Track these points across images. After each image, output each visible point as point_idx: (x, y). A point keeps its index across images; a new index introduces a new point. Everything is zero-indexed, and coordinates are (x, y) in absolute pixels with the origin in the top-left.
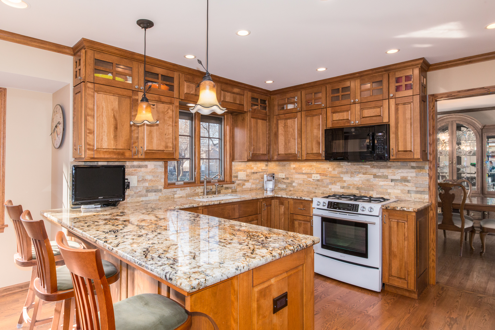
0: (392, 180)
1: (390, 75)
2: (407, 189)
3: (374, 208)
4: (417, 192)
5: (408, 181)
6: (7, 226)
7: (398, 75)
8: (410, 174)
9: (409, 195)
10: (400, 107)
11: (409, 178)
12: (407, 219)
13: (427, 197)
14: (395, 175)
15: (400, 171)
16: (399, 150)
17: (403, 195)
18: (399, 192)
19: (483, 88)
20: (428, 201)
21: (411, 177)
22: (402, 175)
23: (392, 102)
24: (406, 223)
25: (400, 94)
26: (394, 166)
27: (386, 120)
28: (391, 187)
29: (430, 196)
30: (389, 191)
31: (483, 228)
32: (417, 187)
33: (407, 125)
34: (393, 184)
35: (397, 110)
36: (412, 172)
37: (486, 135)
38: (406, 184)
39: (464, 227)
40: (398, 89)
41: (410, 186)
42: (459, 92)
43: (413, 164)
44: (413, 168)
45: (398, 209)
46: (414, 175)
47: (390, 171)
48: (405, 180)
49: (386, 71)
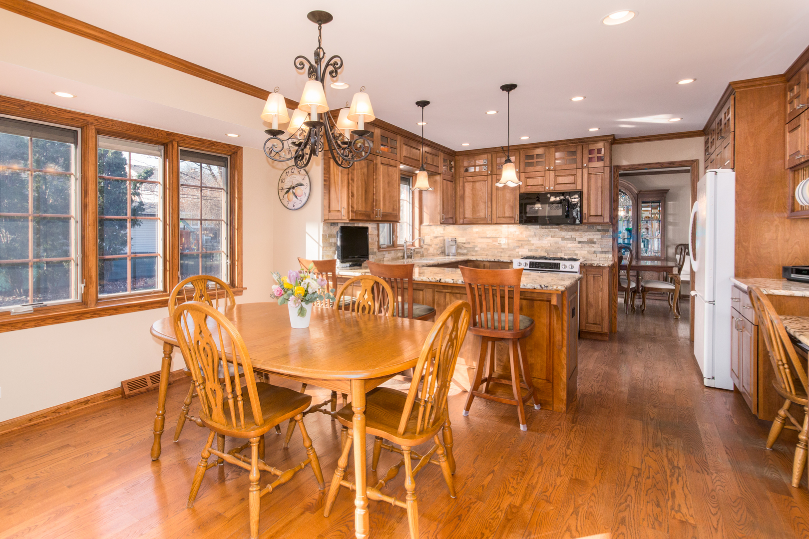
0: (579, 242)
1: (584, 147)
2: (593, 249)
3: (574, 266)
4: (602, 252)
5: (594, 243)
6: (246, 288)
7: (591, 147)
8: (596, 236)
9: (595, 255)
10: (593, 176)
11: (595, 240)
12: (602, 273)
13: (610, 256)
14: (582, 238)
15: (587, 234)
16: (591, 214)
17: (590, 256)
18: (586, 252)
19: (658, 163)
20: (611, 259)
21: (597, 239)
22: (589, 237)
23: (585, 171)
24: (601, 277)
25: (592, 165)
26: (581, 230)
27: (579, 187)
28: (578, 248)
29: (613, 256)
30: (577, 252)
31: (645, 287)
32: (602, 248)
33: (599, 192)
34: (580, 245)
35: (589, 178)
36: (598, 235)
37: (641, 201)
38: (593, 245)
39: (630, 287)
40: (590, 160)
41: (596, 247)
42: (639, 165)
43: (599, 228)
44: (599, 231)
45: (595, 265)
46: (599, 237)
47: (578, 233)
48: (591, 242)
49: (579, 142)
